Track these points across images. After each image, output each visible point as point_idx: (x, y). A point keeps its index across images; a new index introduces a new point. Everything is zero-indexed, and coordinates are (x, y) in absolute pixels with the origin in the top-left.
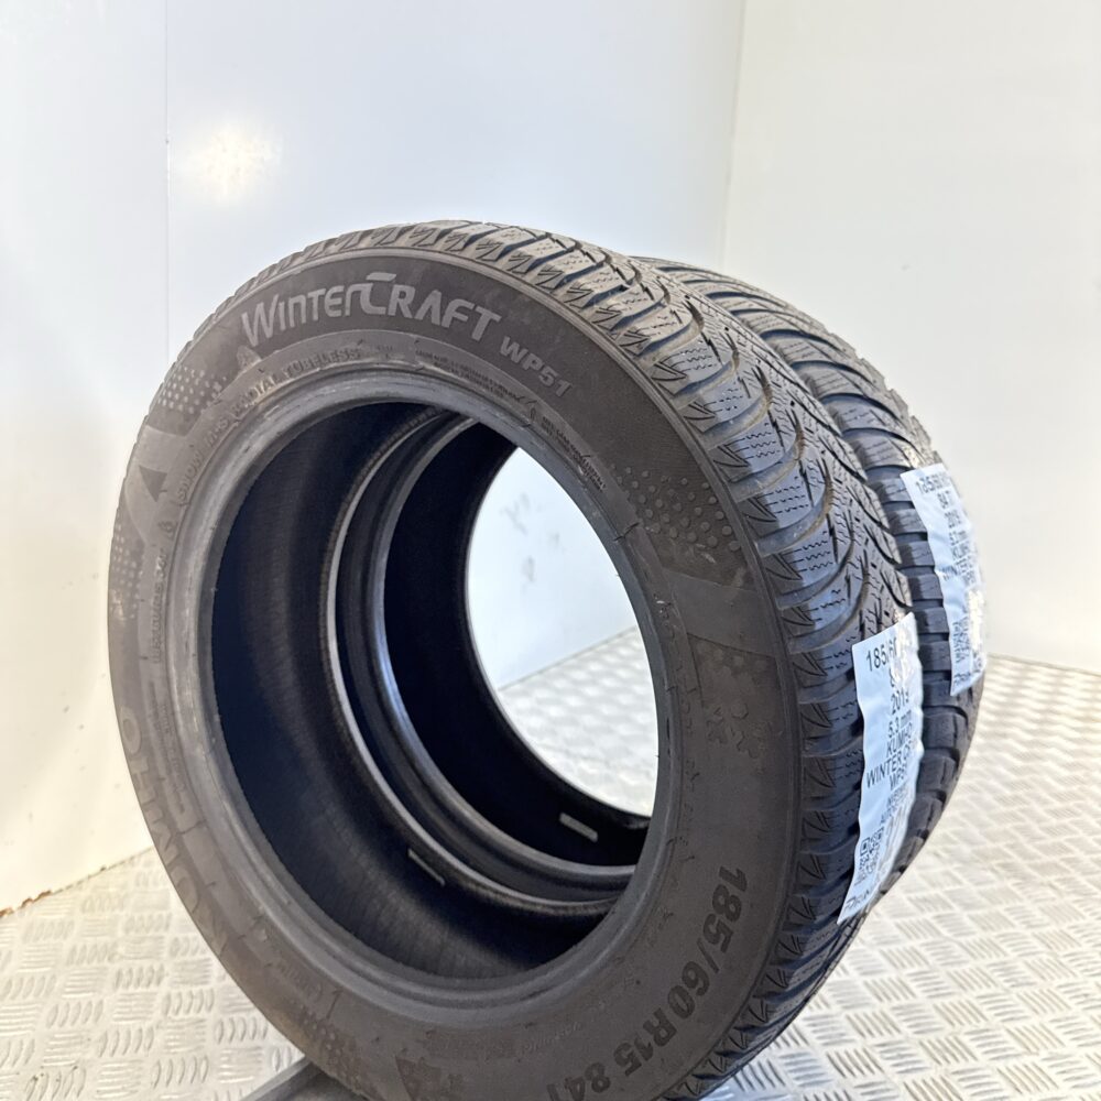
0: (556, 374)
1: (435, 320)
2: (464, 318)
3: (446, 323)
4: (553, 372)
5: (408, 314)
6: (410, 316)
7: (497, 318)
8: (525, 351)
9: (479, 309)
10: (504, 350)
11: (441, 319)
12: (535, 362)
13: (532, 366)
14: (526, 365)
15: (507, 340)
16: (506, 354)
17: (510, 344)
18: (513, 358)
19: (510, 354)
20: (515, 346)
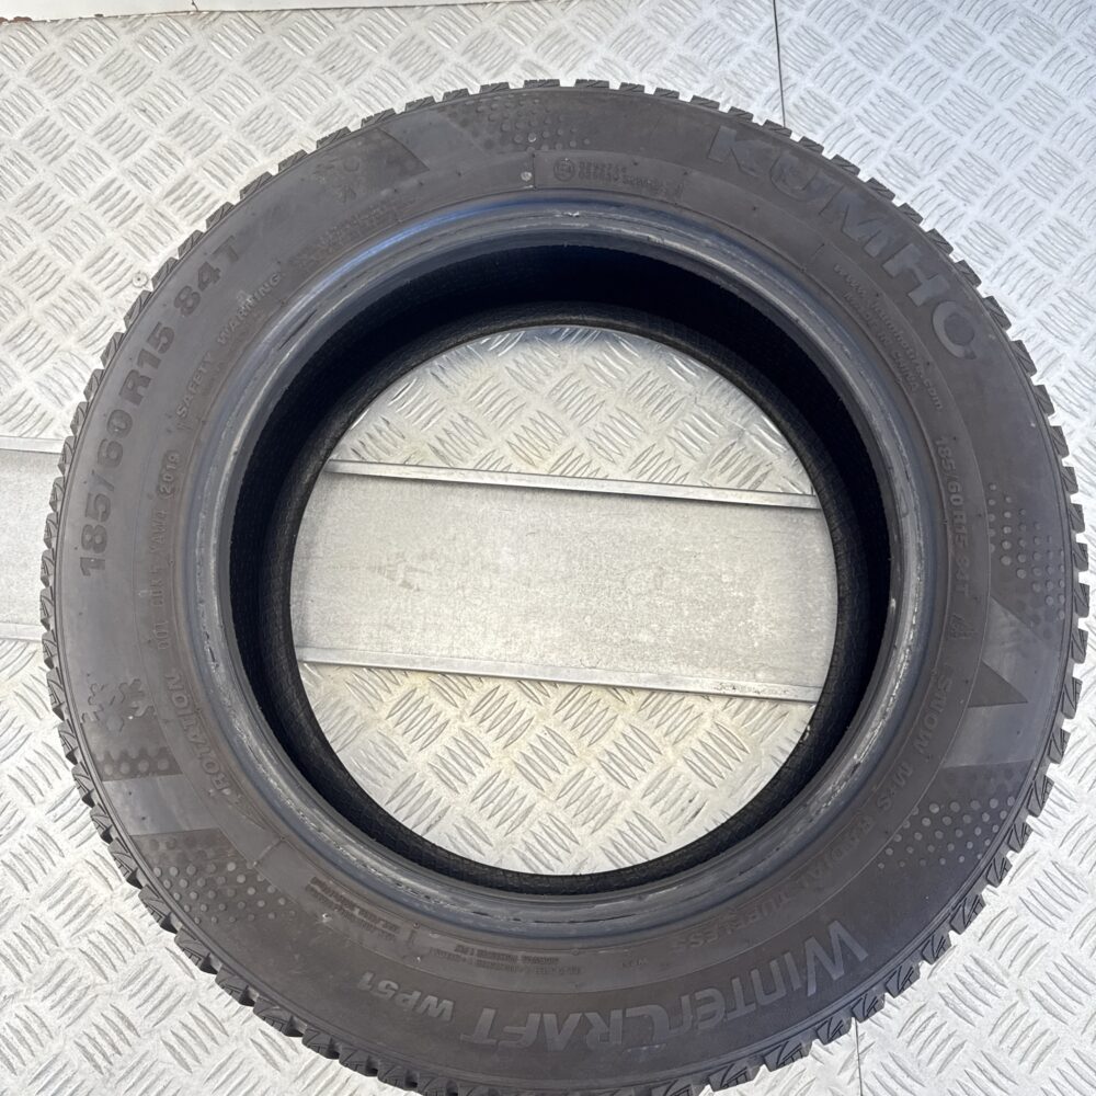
0: (376, 994)
1: (550, 1019)
2: (508, 1029)
3: (533, 1019)
4: (381, 996)
5: (593, 1016)
6: (589, 1015)
7: (463, 1037)
8: (421, 1009)
9: (492, 1041)
10: (447, 1004)
11: (542, 1021)
12: (405, 1000)
13: (407, 996)
14: (417, 995)
15: (447, 1015)
16: (445, 1001)
17: (441, 1014)
18: (435, 999)
19: (439, 1003)
20: (434, 1012)
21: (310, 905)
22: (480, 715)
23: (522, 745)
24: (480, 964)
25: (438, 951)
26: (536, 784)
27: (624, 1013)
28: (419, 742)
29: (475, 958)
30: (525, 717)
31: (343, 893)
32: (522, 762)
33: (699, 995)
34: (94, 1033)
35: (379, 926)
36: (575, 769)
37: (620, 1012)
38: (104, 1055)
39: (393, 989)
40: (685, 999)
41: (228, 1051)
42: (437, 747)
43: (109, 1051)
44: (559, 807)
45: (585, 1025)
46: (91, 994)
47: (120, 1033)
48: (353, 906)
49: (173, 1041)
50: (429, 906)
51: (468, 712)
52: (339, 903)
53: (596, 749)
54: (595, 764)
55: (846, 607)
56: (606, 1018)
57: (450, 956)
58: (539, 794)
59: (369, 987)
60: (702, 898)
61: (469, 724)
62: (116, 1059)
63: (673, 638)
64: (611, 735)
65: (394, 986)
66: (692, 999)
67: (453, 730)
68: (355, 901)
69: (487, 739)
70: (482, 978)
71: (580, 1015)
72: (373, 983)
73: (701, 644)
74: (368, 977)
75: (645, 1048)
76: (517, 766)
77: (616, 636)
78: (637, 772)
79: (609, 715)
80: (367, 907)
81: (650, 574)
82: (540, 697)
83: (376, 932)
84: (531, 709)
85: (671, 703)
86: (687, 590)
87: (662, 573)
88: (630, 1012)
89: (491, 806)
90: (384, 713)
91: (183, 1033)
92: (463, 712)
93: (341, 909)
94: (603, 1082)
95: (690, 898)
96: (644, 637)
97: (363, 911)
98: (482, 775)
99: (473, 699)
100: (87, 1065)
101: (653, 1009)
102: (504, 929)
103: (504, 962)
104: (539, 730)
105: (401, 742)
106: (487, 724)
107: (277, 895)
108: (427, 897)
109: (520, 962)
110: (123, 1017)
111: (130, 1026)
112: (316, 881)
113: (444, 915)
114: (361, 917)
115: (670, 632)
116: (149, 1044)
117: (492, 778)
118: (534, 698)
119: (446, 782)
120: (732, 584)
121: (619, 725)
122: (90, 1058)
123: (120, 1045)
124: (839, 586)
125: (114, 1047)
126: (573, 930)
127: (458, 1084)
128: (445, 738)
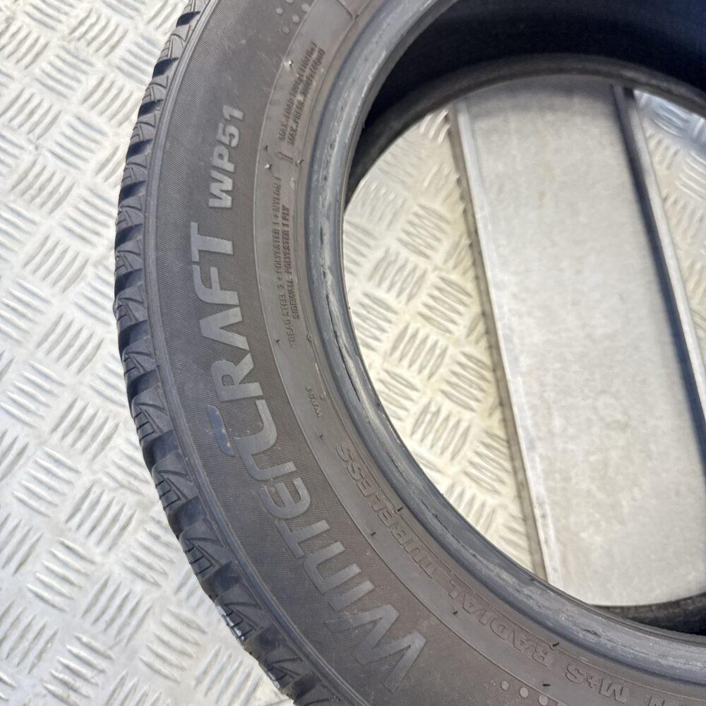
0: (221, 125)
1: (235, 316)
2: (214, 272)
3: (231, 297)
4: (220, 130)
5: (247, 364)
6: (248, 358)
7: (194, 225)
8: (215, 174)
9: (196, 257)
10: (227, 201)
11: (229, 306)
12: (221, 156)
13: (226, 158)
14: (230, 167)
15: (214, 203)
16: (229, 198)
17: (216, 197)
18: (230, 188)
19: (227, 192)
20: (215, 188)
21: (298, 47)
22: (443, 285)
23: (425, 329)
24: (276, 232)
25: (278, 188)
26: (394, 348)
27: (259, 398)
28: (405, 237)
29: (280, 228)
30: (451, 326)
31: (314, 84)
32: (410, 332)
33: (298, 482)
34: (102, 23)
35: (291, 123)
36: (416, 382)
37: (260, 393)
38: (86, 33)
39: (230, 142)
40: (290, 467)
41: (106, 128)
42: (405, 253)
43: (90, 36)
44: (378, 373)
45: (236, 355)
46: (133, 13)
47: (106, 41)
48: (305, 93)
49: (106, 84)
50: (318, 180)
51: (443, 274)
52: (305, 79)
53: (440, 398)
54: (424, 401)
55: (671, 610)
56: (249, 378)
57: (276, 200)
58: (385, 353)
59: (228, 117)
60: (397, 474)
61: (432, 278)
62: (83, 43)
63: (565, 451)
64: (456, 409)
65: (235, 142)
66: (291, 475)
67: (423, 263)
68: (309, 96)
69: (423, 297)
70: (262, 238)
71: (247, 348)
72: (232, 120)
73: (567, 479)
74: (238, 114)
75: (224, 431)
76: (406, 328)
77: (550, 395)
78: (428, 441)
79: (473, 404)
80: (306, 109)
81: (619, 416)
82: (473, 337)
83: (284, 119)
84: (460, 330)
85: (501, 461)
86: (614, 455)
87: (624, 427)
88: (262, 405)
89: (364, 312)
90: (423, 201)
91: (114, 91)
92: (441, 269)
93: (300, 79)
94: (174, 393)
95: (393, 461)
96: (558, 423)
97: (301, 104)
98: (390, 298)
99: (454, 277)
100: (74, 22)
101: (270, 432)
102: (312, 261)
103: (282, 259)
104: (442, 343)
105: (401, 223)
106: (436, 293)
107: (302, 13)
108: (326, 179)
109: (287, 277)
110: (119, 42)
111: (113, 48)
112: (322, 53)
113: (312, 196)
114: (296, 103)
115: (571, 446)
116: (100, 65)
117: (389, 308)
118: (471, 331)
119: (376, 268)
120: (634, 499)
121: (467, 415)
122: (81, 23)
123: (95, 44)
124: (690, 598)
125: (94, 39)
126: (329, 336)
127: (140, 237)
128: (414, 259)
